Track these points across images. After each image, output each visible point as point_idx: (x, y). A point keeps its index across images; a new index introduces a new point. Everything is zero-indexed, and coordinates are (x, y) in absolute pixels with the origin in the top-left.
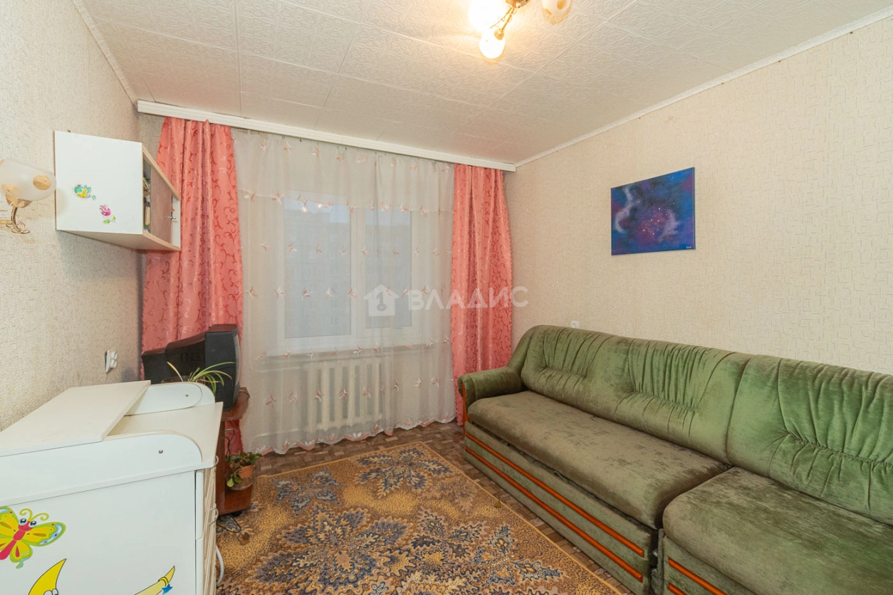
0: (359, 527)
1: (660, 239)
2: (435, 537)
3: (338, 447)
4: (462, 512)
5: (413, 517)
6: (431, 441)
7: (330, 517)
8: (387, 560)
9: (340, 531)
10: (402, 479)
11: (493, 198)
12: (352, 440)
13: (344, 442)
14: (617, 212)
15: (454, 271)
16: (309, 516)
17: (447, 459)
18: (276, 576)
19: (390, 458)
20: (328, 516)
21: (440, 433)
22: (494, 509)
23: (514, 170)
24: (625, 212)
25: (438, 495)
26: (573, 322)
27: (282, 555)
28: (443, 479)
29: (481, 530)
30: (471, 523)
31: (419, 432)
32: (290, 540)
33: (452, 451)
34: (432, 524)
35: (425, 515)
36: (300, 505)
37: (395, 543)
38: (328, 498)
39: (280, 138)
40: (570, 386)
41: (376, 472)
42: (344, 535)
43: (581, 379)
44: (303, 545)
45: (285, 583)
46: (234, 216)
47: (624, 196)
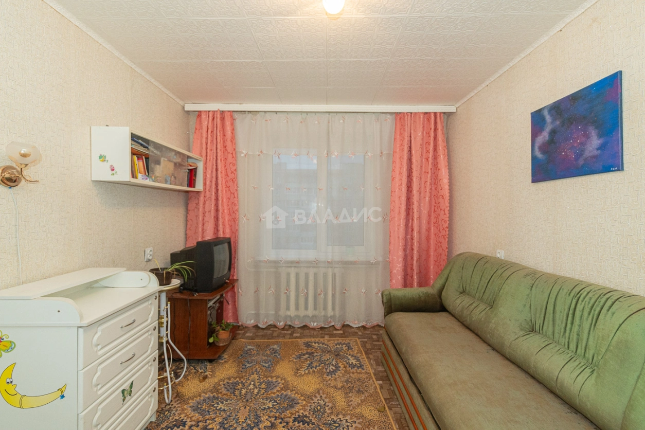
0: (270, 393)
1: (581, 162)
2: (313, 419)
3: (299, 330)
4: (349, 405)
5: (309, 397)
6: (366, 340)
7: (258, 380)
8: (269, 424)
9: (257, 391)
10: (323, 365)
11: (432, 138)
12: (311, 327)
13: (305, 327)
14: (537, 137)
15: (393, 203)
16: (247, 375)
17: (368, 358)
18: (201, 410)
19: (326, 346)
20: (258, 378)
21: (377, 335)
22: (376, 412)
23: (455, 111)
24: (544, 136)
25: (340, 385)
26: (498, 251)
27: (214, 397)
28: (353, 373)
29: (352, 426)
30: (348, 418)
31: (362, 331)
32: (226, 388)
33: (376, 352)
34: (319, 408)
35: (319, 398)
36: (248, 365)
37: (283, 414)
38: (267, 365)
39: (263, 113)
40: (477, 313)
41: (310, 354)
42: (256, 395)
43: (488, 308)
44: (229, 394)
45: (201, 417)
46: (234, 168)
47: (543, 119)
